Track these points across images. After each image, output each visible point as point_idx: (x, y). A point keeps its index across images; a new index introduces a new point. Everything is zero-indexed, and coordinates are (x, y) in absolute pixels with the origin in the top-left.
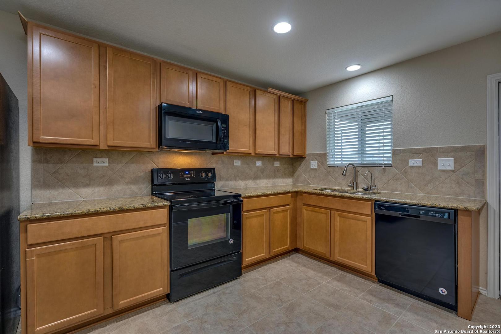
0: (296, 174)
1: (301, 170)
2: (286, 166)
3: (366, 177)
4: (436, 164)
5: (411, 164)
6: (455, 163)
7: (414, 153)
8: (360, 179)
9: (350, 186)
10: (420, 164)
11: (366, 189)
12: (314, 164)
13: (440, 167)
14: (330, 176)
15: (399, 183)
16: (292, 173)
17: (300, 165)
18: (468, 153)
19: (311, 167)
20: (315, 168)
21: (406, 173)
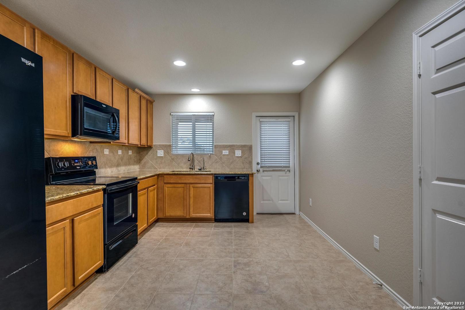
0: (143, 162)
1: (148, 158)
2: (135, 154)
3: (199, 162)
4: (234, 153)
5: (223, 154)
6: (242, 153)
7: (225, 147)
8: (196, 162)
9: (190, 168)
10: (228, 154)
11: (200, 170)
12: (161, 153)
13: (236, 155)
14: (174, 162)
15: (218, 164)
16: (139, 161)
17: (147, 153)
18: (246, 148)
19: (158, 156)
20: (161, 156)
21: (221, 158)
